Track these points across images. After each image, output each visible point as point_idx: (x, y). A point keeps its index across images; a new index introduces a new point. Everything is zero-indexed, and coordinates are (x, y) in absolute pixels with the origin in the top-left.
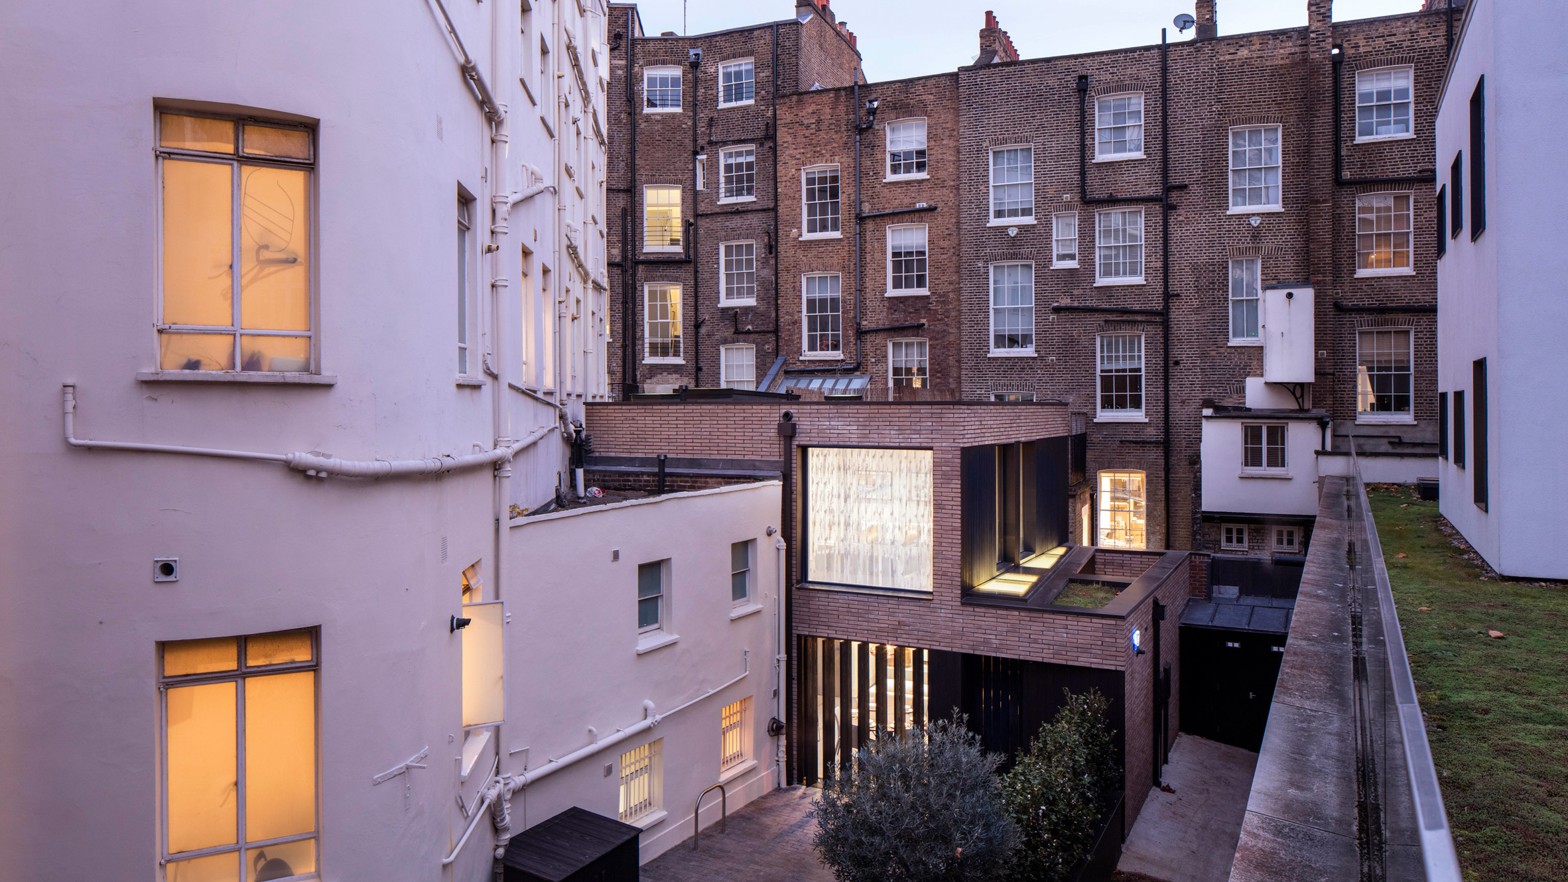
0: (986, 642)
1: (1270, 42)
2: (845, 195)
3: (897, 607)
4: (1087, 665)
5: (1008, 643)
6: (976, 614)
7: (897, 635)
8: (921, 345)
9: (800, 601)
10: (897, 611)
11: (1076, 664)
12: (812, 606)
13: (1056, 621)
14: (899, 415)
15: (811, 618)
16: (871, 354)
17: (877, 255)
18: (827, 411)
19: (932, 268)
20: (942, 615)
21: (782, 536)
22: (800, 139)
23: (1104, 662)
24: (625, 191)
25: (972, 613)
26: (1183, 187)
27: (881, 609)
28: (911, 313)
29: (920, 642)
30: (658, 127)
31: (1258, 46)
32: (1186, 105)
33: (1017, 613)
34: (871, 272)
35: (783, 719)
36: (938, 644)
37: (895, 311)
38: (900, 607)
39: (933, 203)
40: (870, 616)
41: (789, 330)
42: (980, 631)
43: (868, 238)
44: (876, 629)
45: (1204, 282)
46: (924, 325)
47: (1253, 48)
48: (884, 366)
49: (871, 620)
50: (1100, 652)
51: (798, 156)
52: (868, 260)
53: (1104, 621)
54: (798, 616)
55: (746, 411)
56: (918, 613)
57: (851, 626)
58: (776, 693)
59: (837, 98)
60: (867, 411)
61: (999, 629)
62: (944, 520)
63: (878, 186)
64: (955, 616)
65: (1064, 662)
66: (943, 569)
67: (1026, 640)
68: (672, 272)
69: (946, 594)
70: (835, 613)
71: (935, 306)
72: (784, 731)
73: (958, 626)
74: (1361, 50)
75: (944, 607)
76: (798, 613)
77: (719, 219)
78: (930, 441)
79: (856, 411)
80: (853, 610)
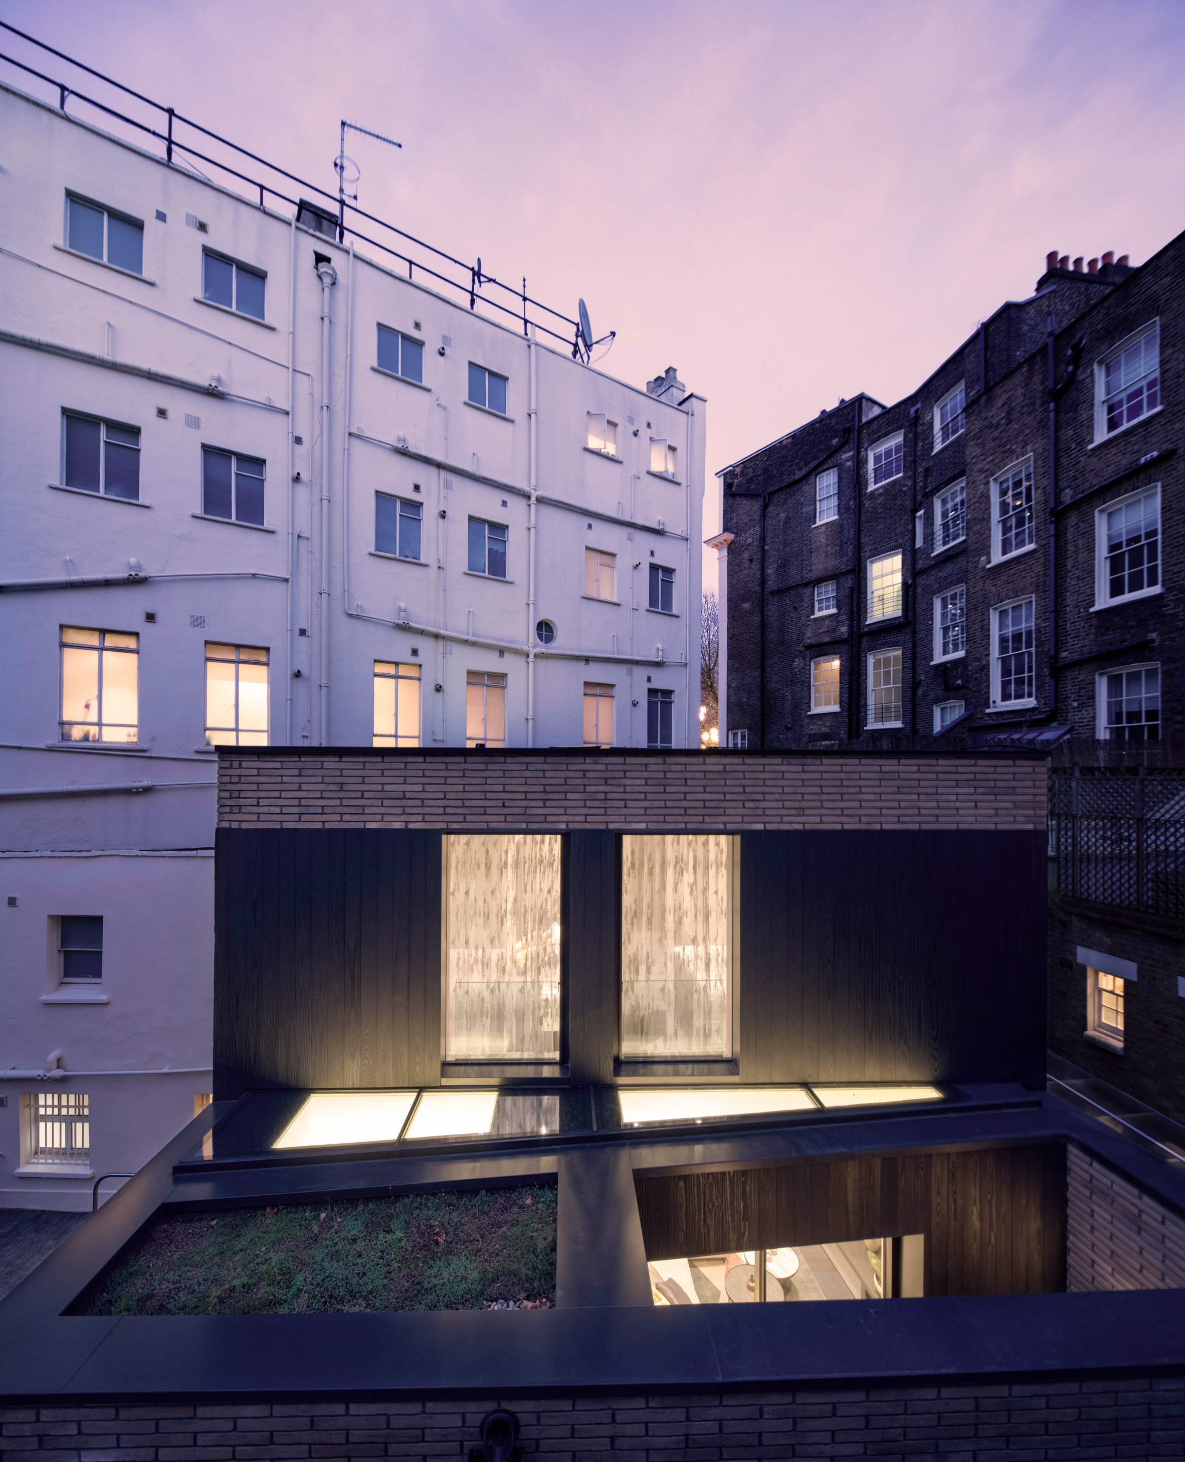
2: (1039, 491)
8: (1151, 674)
16: (1073, 696)
17: (1082, 557)
19: (1168, 550)
22: (990, 444)
24: (852, 571)
28: (1132, 627)
30: (880, 500)
34: (1073, 583)
37: (1107, 629)
39: (1169, 446)
41: (977, 679)
43: (1070, 537)
46: (1153, 641)
48: (1091, 711)
51: (987, 467)
52: (1069, 567)
59: (1031, 370)
63: (1082, 459)
68: (893, 638)
71: (1173, 608)
77: (933, 572)
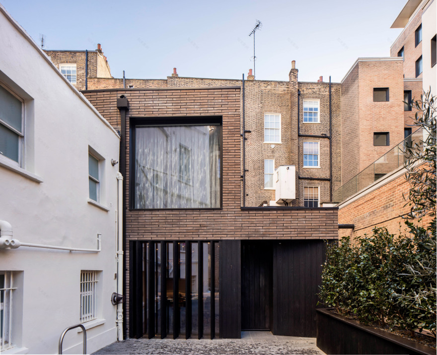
0: (256, 231)
1: (277, 85)
3: (199, 215)
4: (317, 238)
5: (270, 230)
6: (250, 215)
7: (199, 233)
9: (131, 218)
10: (199, 218)
11: (311, 238)
12: (140, 221)
13: (299, 214)
14: (200, 96)
15: (140, 229)
18: (152, 94)
20: (228, 218)
21: (120, 171)
23: (327, 235)
25: (248, 215)
26: (249, 132)
27: (188, 218)
29: (214, 236)
31: (273, 86)
32: (251, 103)
33: (275, 212)
35: (121, 292)
36: (226, 236)
38: (201, 215)
40: (181, 223)
42: (253, 225)
44: (185, 231)
45: (256, 166)
49: (181, 226)
50: (325, 230)
53: (327, 212)
54: (130, 229)
55: (92, 97)
56: (213, 218)
57: (168, 231)
58: (116, 276)
60: (179, 94)
61: (264, 222)
62: (230, 159)
64: (237, 217)
65: (304, 238)
66: (229, 189)
67: (281, 227)
69: (231, 205)
70: (157, 223)
72: (122, 301)
73: (239, 224)
74: (305, 92)
75: (230, 212)
76: (130, 226)
78: (221, 111)
79: (171, 94)
80: (169, 221)
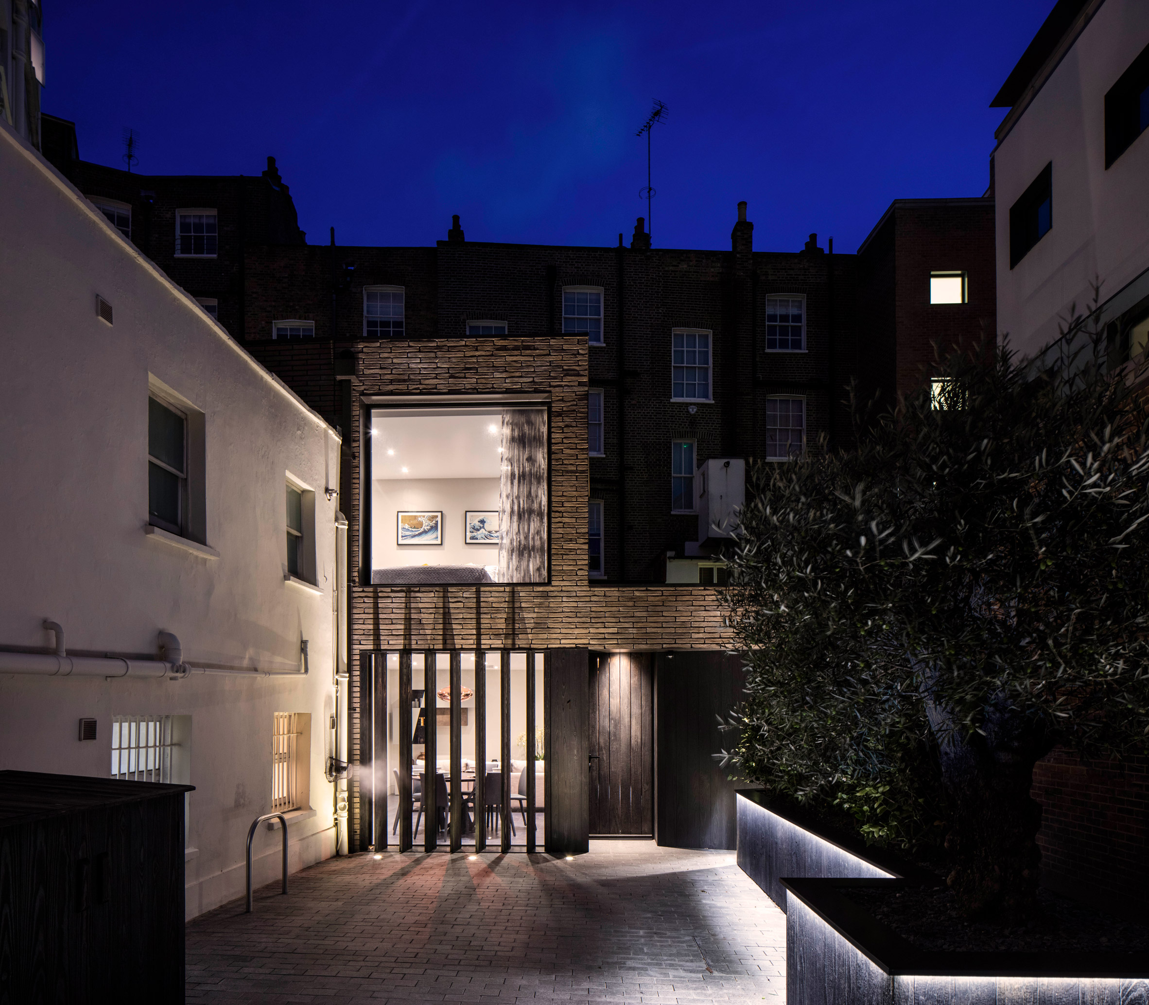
1: (704, 261)
9: (364, 605)
15: (381, 627)
20: (563, 604)
22: (272, 292)
26: (635, 375)
29: (534, 642)
31: (694, 262)
32: (639, 304)
36: (558, 641)
45: (652, 458)
47: (691, 264)
51: (269, 309)
58: (334, 724)
61: (636, 615)
72: (345, 774)
74: (770, 278)
